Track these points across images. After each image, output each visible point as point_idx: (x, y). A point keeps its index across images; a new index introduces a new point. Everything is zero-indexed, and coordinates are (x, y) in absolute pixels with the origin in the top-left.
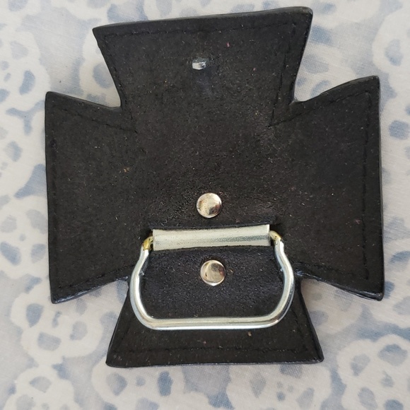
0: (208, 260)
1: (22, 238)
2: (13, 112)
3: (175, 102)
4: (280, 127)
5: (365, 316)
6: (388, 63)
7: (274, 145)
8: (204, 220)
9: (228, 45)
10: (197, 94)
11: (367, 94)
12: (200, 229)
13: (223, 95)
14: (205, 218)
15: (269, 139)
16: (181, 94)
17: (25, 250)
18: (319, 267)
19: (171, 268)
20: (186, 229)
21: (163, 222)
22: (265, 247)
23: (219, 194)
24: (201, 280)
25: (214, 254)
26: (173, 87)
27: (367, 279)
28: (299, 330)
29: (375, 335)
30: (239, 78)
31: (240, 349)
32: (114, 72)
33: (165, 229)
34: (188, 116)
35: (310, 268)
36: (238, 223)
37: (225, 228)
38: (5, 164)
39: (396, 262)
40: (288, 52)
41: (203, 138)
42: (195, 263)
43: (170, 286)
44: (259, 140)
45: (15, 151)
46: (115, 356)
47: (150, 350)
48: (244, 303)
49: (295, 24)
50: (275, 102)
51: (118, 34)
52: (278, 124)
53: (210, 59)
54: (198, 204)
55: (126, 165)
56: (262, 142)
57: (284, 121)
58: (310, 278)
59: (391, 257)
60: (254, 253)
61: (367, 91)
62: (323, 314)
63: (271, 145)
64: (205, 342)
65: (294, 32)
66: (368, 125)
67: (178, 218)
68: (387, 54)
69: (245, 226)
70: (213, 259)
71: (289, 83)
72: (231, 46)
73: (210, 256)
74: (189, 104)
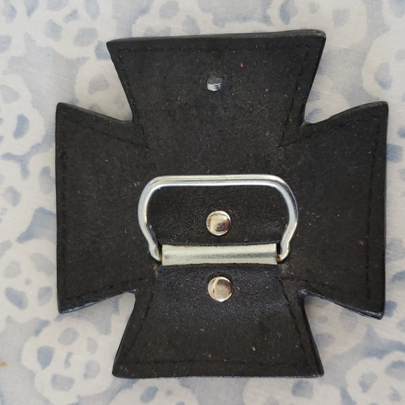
0: (216, 276)
1: (28, 282)
2: (8, 156)
3: (187, 120)
4: (290, 147)
5: (370, 335)
6: (378, 87)
7: (283, 166)
8: (213, 237)
9: (242, 66)
10: (209, 113)
11: (376, 119)
12: (209, 246)
13: (235, 115)
14: (214, 235)
15: (279, 160)
16: (194, 111)
17: (31, 294)
18: (323, 285)
19: (180, 283)
20: (195, 245)
21: (173, 238)
22: (272, 265)
23: (227, 212)
24: (208, 295)
25: (222, 271)
26: (186, 104)
27: (369, 298)
28: (301, 346)
29: (380, 353)
30: (252, 98)
31: (244, 362)
32: (127, 87)
33: (175, 245)
34: (200, 134)
35: (314, 286)
36: (246, 242)
37: (233, 245)
38: (5, 210)
39: (397, 282)
40: (300, 75)
41: (214, 156)
42: (203, 279)
43: (177, 300)
44: (269, 161)
45: (14, 196)
46: (121, 368)
47: (156, 362)
48: (249, 319)
49: (308, 47)
50: (286, 123)
51: (132, 49)
52: (288, 145)
53: (224, 79)
54: (207, 222)
55: (136, 180)
56: (272, 162)
57: (294, 142)
58: (314, 296)
59: (392, 277)
60: (262, 271)
61: (375, 117)
62: (329, 336)
63: (281, 166)
64: (210, 356)
65: (307, 54)
66: (375, 150)
67: (188, 234)
68: (377, 79)
69: (253, 244)
70: (220, 276)
71: (300, 105)
72: (245, 67)
73: (218, 273)
74: (202, 122)
